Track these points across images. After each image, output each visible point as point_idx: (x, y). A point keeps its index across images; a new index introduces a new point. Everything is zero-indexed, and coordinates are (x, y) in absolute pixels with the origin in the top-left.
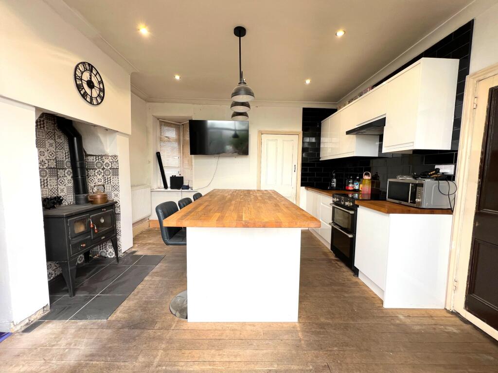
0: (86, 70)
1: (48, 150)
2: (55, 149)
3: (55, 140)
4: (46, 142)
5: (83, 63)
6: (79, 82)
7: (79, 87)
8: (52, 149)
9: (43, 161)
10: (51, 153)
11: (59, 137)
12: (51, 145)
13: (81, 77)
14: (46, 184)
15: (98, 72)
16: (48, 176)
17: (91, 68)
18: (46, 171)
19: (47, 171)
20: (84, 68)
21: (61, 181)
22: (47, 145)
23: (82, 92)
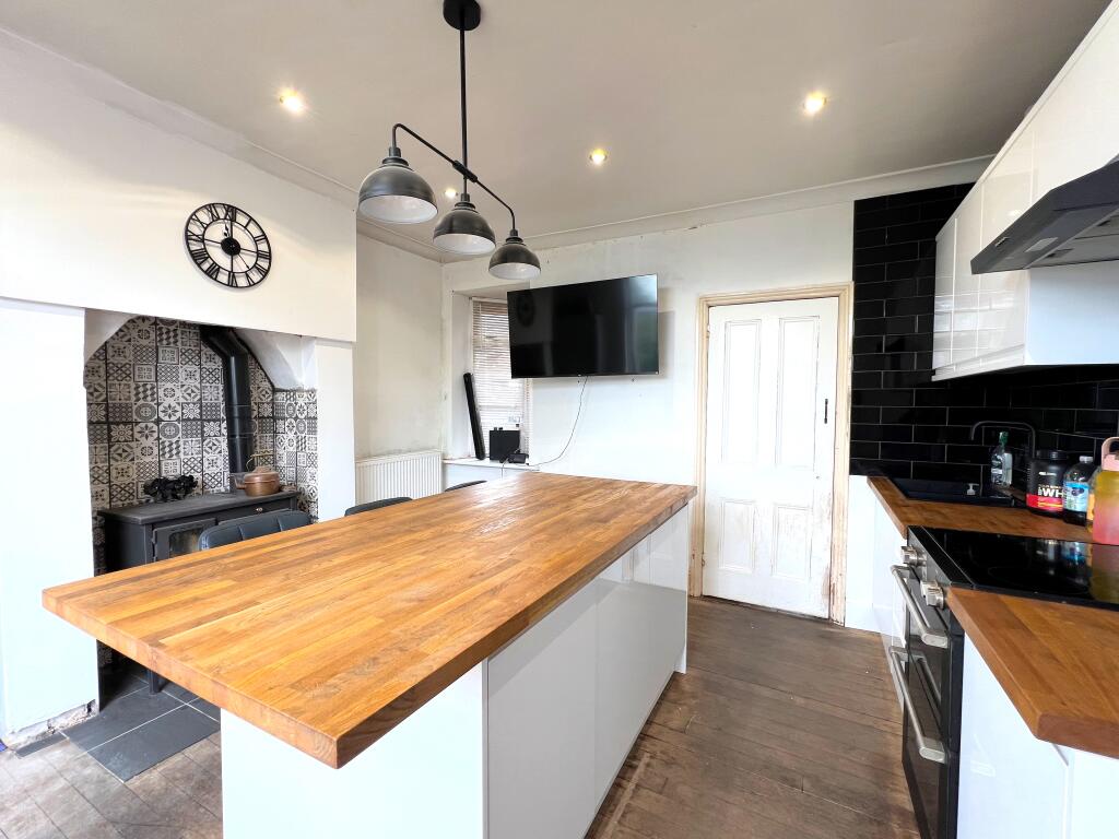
0: (215, 219)
1: (183, 386)
2: (200, 383)
3: (200, 364)
4: (180, 370)
5: (210, 207)
6: (195, 246)
7: (199, 257)
8: (194, 383)
9: (170, 406)
10: (189, 391)
11: (210, 359)
12: (191, 375)
13: (203, 235)
14: (174, 452)
15: (251, 219)
16: (180, 435)
17: (232, 211)
18: (175, 426)
19: (180, 426)
20: (213, 215)
21: (211, 445)
22: (182, 375)
23: (206, 266)
